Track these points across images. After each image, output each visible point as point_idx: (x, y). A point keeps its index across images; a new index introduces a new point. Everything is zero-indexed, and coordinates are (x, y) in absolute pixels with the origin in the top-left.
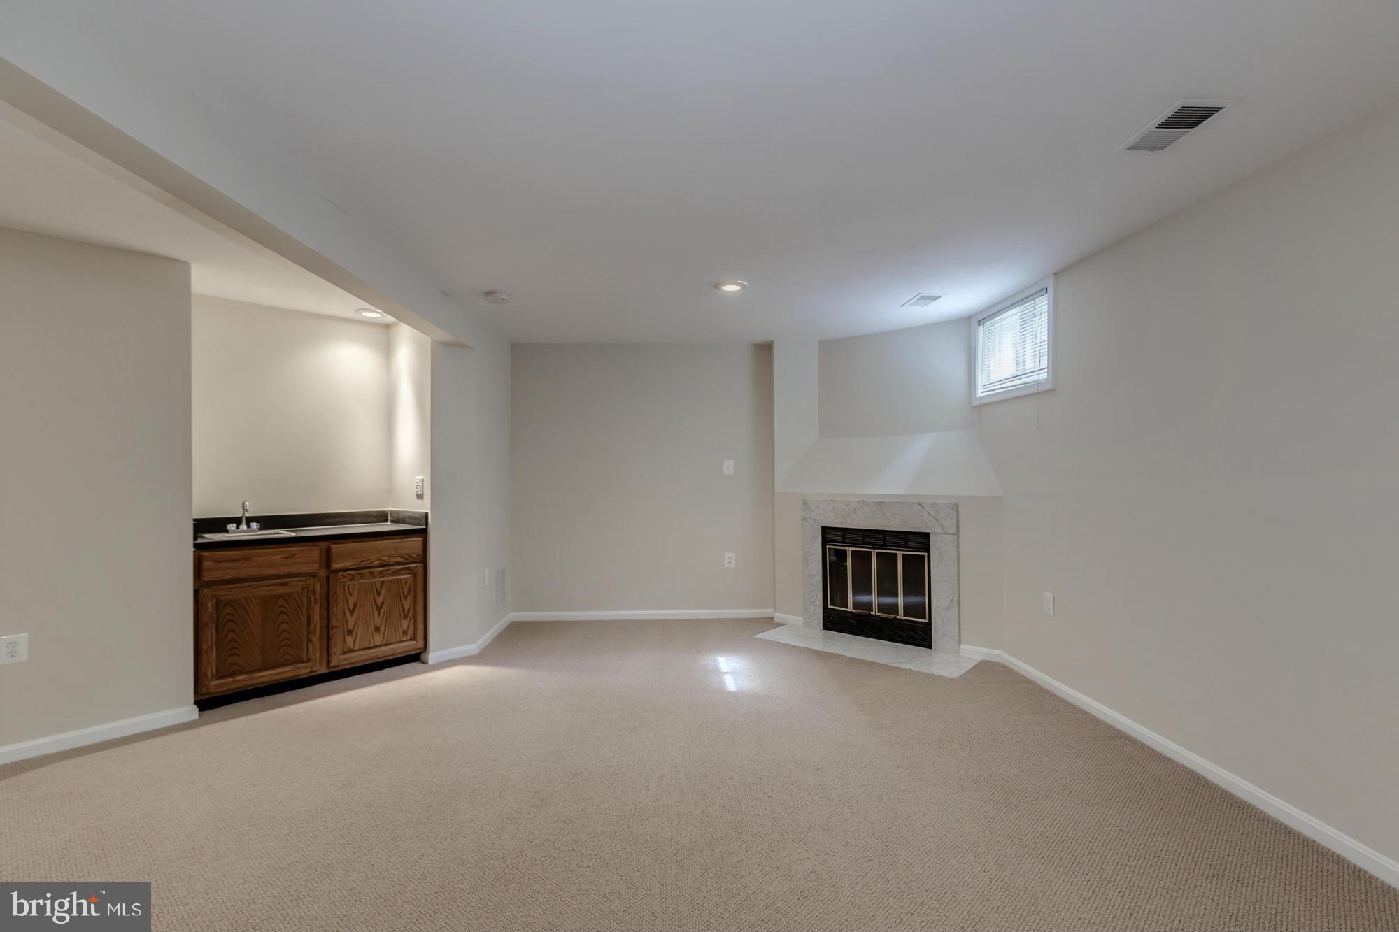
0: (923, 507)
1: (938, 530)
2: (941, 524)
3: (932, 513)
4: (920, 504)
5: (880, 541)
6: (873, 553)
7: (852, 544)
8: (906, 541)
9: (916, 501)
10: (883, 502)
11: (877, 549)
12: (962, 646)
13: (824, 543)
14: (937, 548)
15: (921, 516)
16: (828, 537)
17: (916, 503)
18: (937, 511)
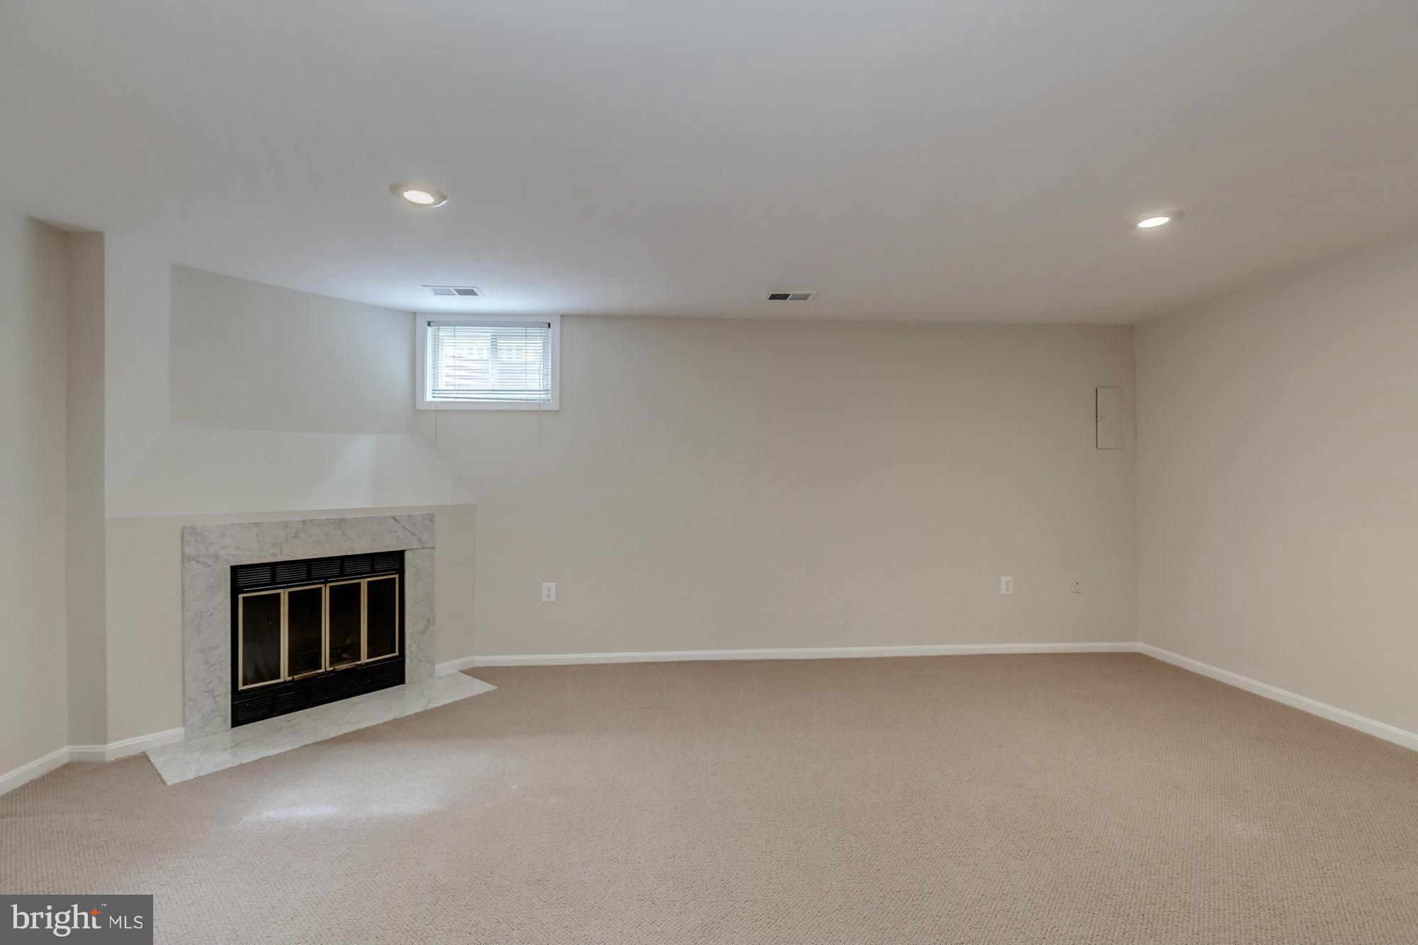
0: (398, 522)
1: (416, 545)
2: (419, 539)
3: (408, 527)
4: (394, 518)
5: (336, 571)
6: (323, 589)
7: (286, 584)
8: (372, 566)
9: (389, 515)
10: (343, 519)
11: (332, 581)
12: (437, 666)
13: (235, 590)
14: (414, 566)
15: (395, 532)
16: (242, 581)
17: (389, 517)
18: (414, 524)
